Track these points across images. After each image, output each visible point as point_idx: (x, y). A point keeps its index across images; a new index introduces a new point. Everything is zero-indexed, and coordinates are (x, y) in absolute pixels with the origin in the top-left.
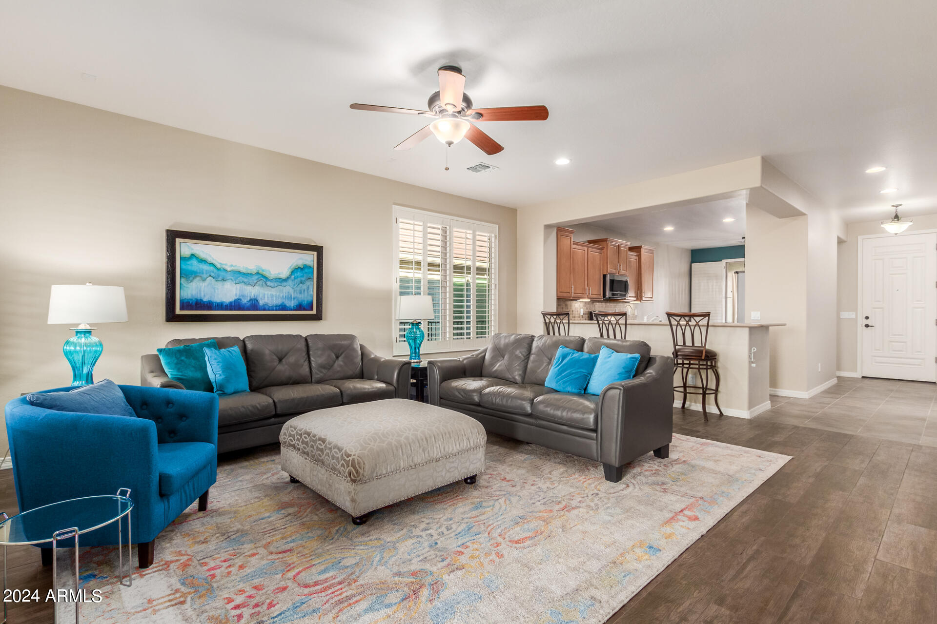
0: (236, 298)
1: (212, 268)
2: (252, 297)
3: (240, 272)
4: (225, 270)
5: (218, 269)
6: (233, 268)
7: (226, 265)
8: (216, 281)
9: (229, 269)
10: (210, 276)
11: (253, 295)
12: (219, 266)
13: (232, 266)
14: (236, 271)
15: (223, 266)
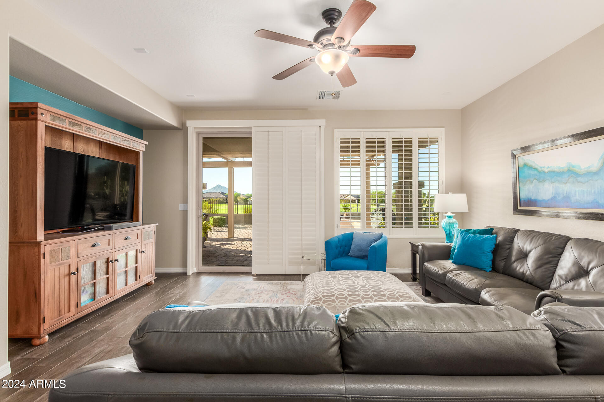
0: (552, 196)
1: (536, 172)
2: (565, 194)
3: (554, 172)
4: (544, 172)
5: (539, 172)
6: (550, 169)
7: (544, 167)
8: (539, 182)
9: (546, 170)
10: (535, 179)
11: (565, 193)
12: (540, 169)
13: (548, 167)
14: (552, 172)
15: (543, 169)
